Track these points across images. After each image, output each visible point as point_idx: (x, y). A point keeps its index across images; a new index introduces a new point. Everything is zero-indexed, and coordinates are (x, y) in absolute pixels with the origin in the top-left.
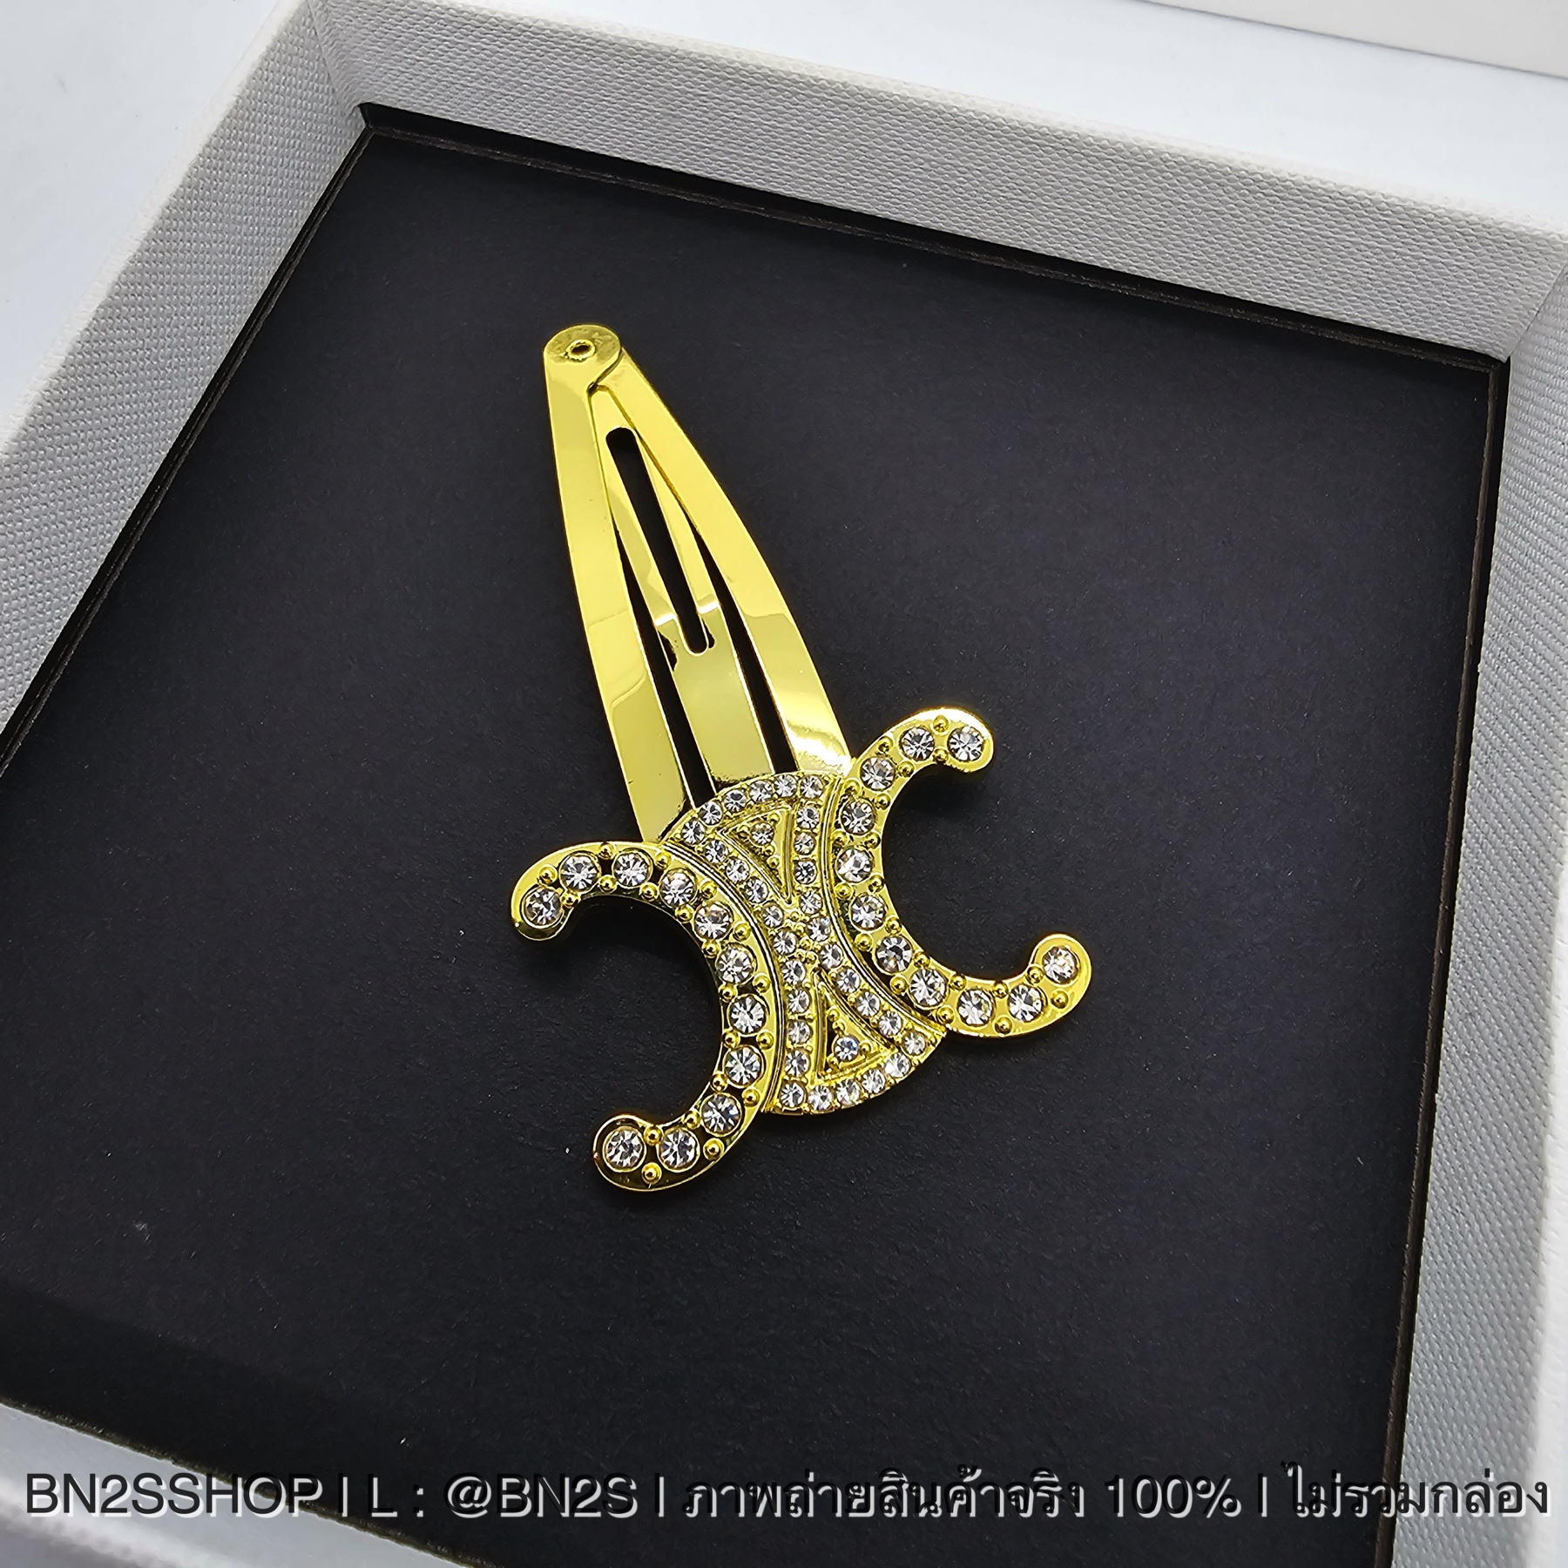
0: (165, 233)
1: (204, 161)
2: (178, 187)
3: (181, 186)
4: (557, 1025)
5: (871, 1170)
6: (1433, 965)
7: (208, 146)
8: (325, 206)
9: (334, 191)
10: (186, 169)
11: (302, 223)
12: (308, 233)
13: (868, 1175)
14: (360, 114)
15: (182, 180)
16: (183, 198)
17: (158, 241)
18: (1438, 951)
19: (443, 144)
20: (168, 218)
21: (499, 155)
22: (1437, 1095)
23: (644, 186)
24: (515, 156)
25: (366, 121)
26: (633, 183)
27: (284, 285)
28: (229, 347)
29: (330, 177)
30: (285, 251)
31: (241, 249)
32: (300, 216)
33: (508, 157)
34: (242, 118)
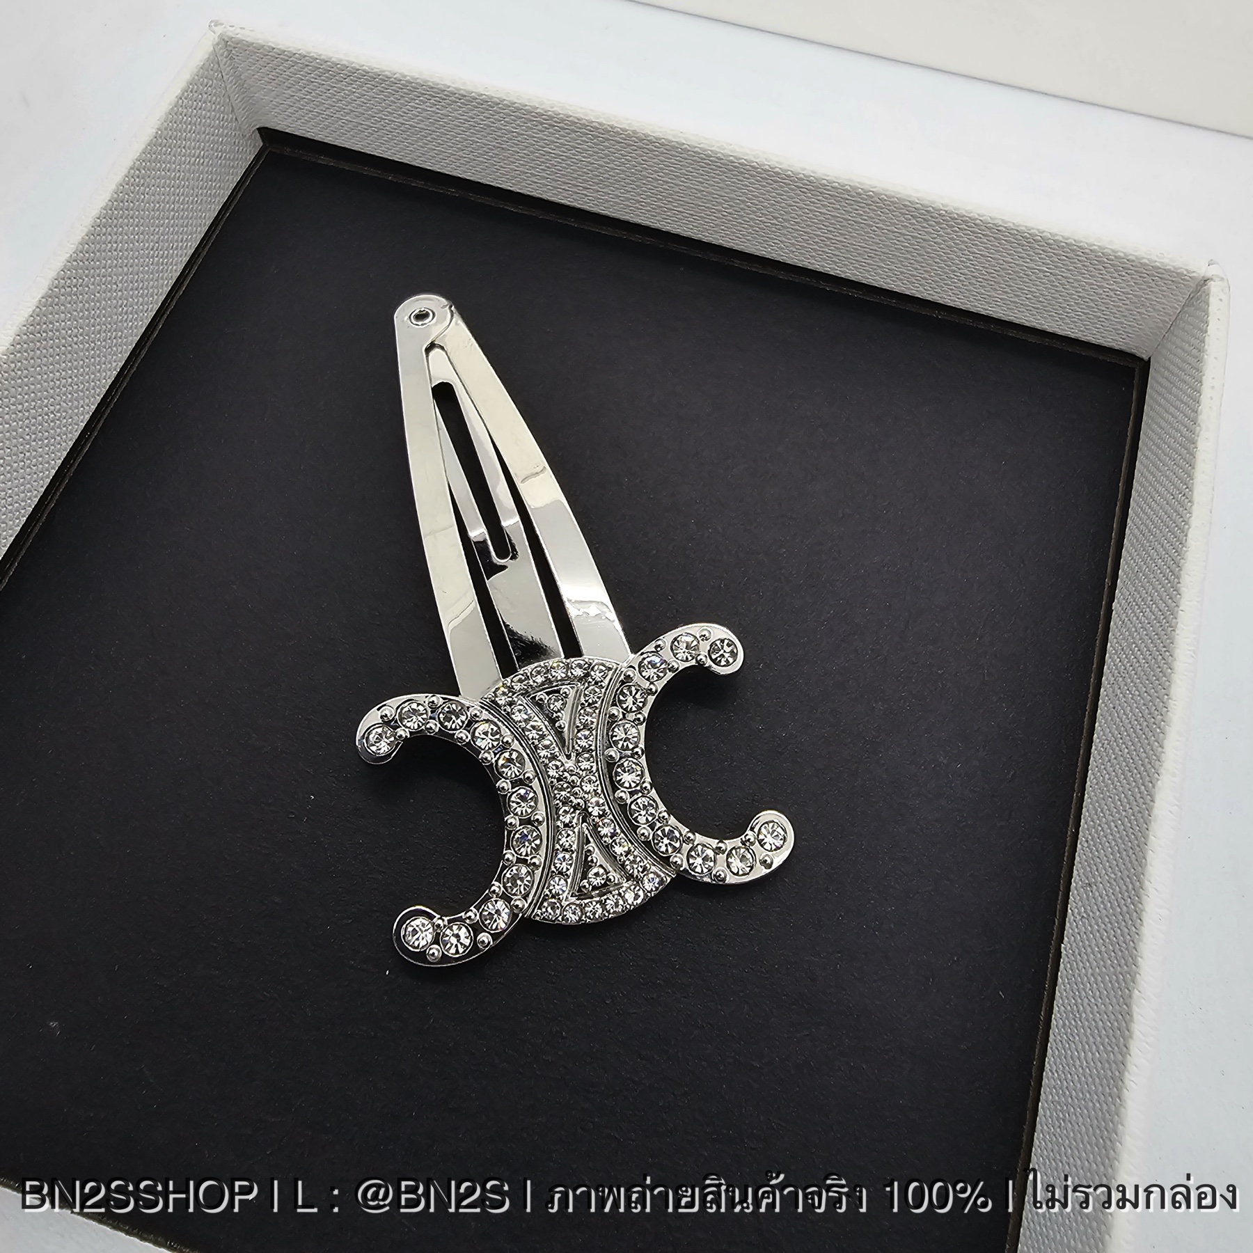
0: (96, 238)
1: (129, 180)
2: (107, 201)
3: (110, 200)
4: (383, 872)
5: (622, 993)
6: (1066, 841)
7: (132, 168)
8: (228, 209)
9: (236, 195)
10: (114, 187)
11: (209, 222)
12: (214, 230)
13: (620, 997)
14: (258, 135)
15: (110, 195)
16: (111, 210)
17: (90, 244)
18: (1071, 829)
19: (323, 160)
20: (99, 226)
21: (367, 171)
22: (1062, 945)
23: (480, 199)
24: (379, 172)
25: (263, 141)
26: (473, 197)
27: (193, 272)
28: (147, 322)
29: (233, 186)
30: (195, 245)
31: (159, 246)
32: (207, 217)
33: (374, 173)
34: (160, 145)
